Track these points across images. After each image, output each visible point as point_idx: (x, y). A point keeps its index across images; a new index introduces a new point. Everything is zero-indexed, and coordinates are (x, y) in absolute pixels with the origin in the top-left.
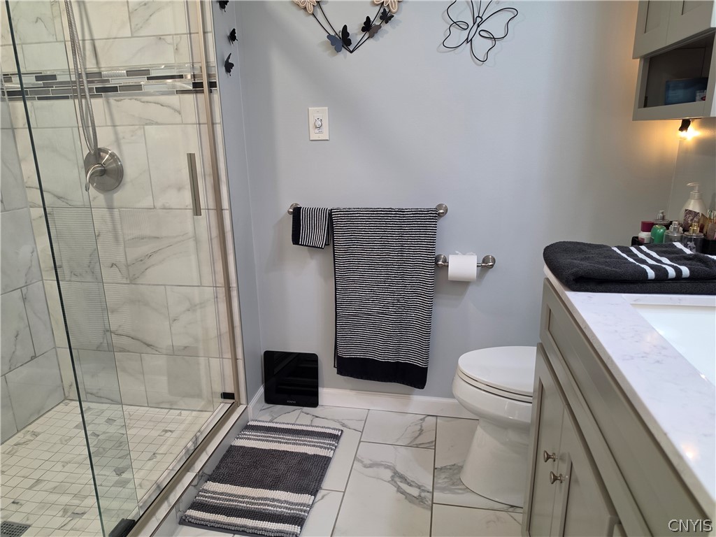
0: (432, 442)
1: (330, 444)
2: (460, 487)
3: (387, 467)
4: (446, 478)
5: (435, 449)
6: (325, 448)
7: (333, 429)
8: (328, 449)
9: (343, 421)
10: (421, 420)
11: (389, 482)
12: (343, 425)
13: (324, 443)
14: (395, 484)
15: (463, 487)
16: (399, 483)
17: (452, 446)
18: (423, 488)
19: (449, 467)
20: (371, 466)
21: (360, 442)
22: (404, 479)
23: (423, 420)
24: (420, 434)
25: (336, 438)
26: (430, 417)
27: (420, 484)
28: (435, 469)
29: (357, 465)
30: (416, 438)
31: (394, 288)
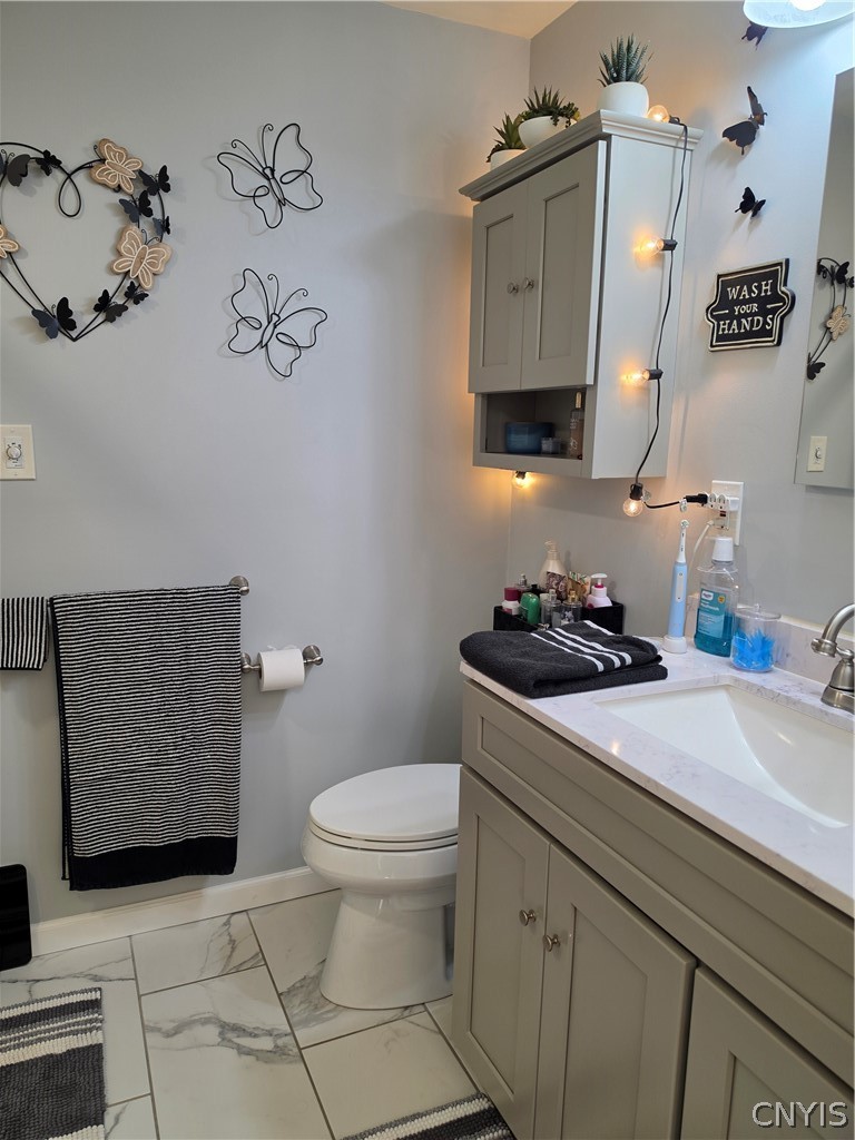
0: (257, 954)
1: (91, 1021)
2: (327, 1008)
3: (206, 1022)
4: (301, 1003)
5: (266, 964)
6: (84, 1031)
7: (82, 992)
8: (91, 1030)
9: (94, 972)
10: (225, 924)
11: (218, 1045)
12: (96, 978)
13: (78, 1023)
14: (228, 1044)
15: (331, 1007)
16: (236, 1040)
17: (289, 951)
18: (275, 1033)
19: (298, 985)
20: (176, 1031)
21: (139, 997)
22: (239, 1030)
23: (227, 923)
24: (233, 949)
25: (94, 1005)
26: (236, 916)
27: (267, 1028)
28: (279, 995)
29: (152, 1039)
30: (230, 957)
31: (176, 719)
